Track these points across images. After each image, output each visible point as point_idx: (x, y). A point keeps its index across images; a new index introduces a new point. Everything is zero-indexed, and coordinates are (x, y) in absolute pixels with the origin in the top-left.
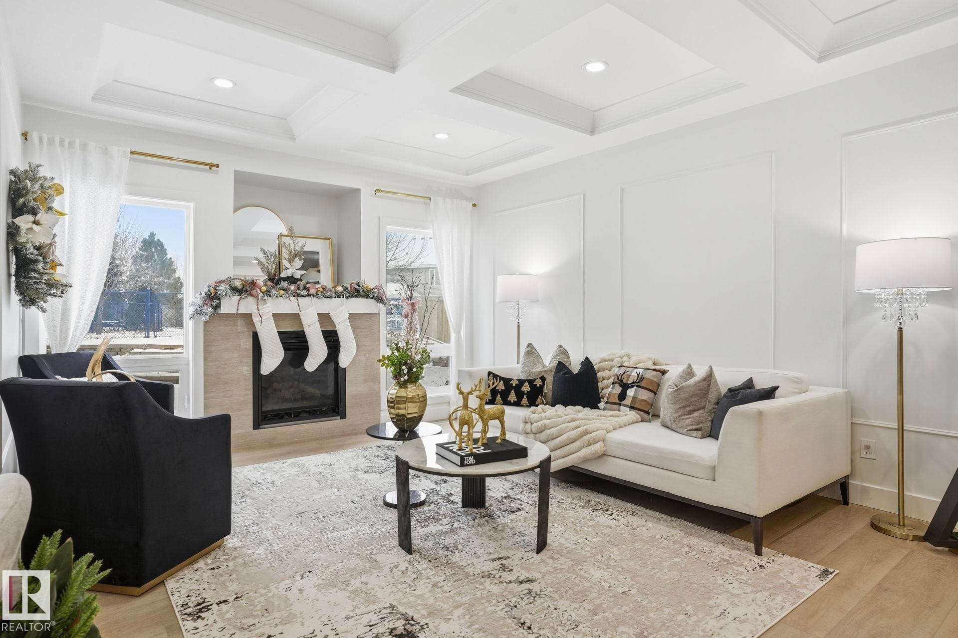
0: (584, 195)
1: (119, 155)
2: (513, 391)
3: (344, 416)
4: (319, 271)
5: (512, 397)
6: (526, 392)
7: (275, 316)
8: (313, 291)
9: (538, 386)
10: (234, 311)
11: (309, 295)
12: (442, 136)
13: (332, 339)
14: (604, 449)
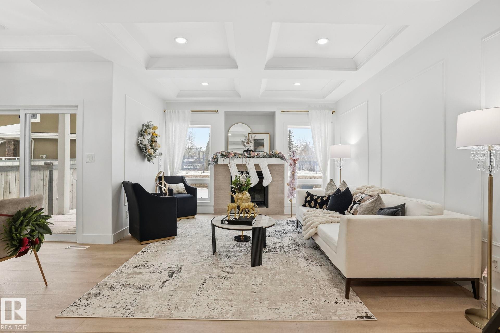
0: (368, 101)
1: (188, 113)
2: (313, 201)
3: (267, 207)
4: (264, 147)
5: (312, 204)
6: (318, 202)
7: (237, 165)
8: (252, 155)
9: (325, 200)
10: (222, 163)
11: (251, 157)
12: (297, 84)
13: (260, 174)
14: (316, 232)
